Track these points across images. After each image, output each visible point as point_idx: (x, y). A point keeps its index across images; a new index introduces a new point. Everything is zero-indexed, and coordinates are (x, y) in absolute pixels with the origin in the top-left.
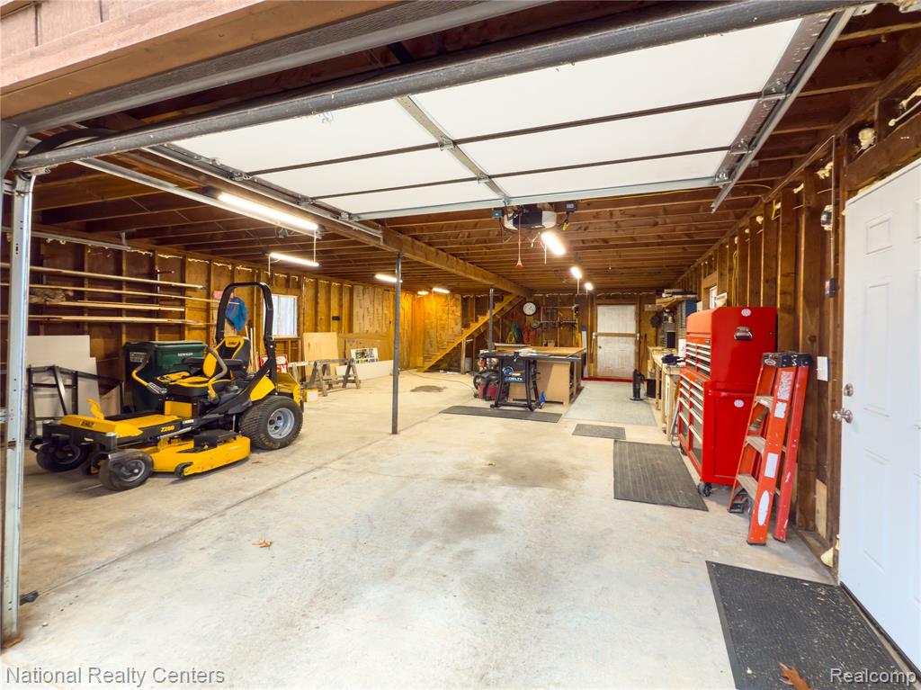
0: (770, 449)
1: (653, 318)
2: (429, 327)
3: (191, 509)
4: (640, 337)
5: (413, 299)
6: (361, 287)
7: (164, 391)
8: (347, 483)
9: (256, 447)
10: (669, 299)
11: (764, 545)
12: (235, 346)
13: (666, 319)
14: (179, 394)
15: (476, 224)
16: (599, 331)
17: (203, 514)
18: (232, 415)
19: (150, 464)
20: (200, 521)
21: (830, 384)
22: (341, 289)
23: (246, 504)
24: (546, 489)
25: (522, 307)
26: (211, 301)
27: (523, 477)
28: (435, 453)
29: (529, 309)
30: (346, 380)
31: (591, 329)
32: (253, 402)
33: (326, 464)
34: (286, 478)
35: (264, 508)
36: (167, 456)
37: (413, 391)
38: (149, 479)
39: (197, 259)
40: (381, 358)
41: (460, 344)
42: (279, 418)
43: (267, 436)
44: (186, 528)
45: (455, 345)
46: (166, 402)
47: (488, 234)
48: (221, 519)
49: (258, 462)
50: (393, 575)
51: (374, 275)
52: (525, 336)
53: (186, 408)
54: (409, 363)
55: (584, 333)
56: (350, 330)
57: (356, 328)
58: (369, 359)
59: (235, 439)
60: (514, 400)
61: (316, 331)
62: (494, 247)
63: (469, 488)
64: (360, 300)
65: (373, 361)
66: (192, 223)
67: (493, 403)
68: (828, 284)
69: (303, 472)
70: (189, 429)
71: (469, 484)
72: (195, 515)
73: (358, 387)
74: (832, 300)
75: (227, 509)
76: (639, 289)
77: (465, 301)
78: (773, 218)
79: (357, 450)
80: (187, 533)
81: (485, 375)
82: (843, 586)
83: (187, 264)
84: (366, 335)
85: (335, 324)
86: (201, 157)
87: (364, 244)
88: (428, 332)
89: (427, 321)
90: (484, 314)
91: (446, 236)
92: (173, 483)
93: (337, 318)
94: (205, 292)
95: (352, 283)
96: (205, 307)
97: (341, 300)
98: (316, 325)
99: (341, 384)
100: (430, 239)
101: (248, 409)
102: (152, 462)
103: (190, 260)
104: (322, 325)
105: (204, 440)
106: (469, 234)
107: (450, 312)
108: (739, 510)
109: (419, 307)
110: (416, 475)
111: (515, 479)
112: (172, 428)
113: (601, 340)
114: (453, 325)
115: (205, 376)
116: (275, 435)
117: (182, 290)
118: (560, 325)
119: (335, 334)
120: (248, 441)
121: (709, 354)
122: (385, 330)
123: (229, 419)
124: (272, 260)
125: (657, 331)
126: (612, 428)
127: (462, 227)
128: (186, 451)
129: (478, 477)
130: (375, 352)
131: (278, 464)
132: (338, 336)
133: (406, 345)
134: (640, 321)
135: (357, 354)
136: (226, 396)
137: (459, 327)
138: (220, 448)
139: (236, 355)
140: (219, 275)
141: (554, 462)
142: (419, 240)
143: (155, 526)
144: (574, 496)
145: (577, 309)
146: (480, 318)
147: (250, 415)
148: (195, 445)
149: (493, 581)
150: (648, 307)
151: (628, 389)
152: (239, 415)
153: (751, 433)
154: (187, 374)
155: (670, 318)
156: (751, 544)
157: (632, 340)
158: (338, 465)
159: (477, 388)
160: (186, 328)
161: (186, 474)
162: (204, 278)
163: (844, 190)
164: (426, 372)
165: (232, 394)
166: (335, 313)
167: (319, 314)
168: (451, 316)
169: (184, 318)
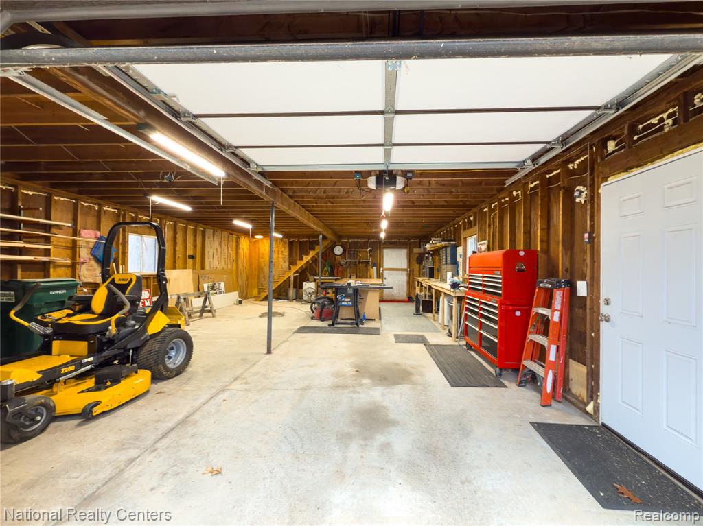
0: (551, 343)
1: (417, 258)
2: (263, 264)
3: (117, 450)
4: (410, 271)
5: (250, 242)
6: (211, 231)
7: (49, 331)
8: (256, 401)
9: (156, 378)
10: (438, 244)
11: (551, 405)
12: (125, 282)
13: (428, 258)
14: (68, 332)
15: (336, 182)
16: (384, 267)
17: (133, 453)
18: (129, 350)
19: (50, 408)
20: (132, 460)
21: (588, 299)
22: (195, 231)
23: (173, 435)
24: (405, 385)
25: (333, 249)
26: (78, 238)
27: (385, 378)
28: (310, 366)
29: (338, 250)
30: (203, 311)
31: (379, 265)
32: (151, 335)
33: (226, 386)
34: (197, 404)
35: (193, 436)
36: (69, 398)
37: (260, 316)
38: (52, 425)
39: (63, 197)
40: (228, 290)
41: (290, 277)
42: (172, 349)
43: (165, 366)
44: (122, 471)
45: (285, 279)
46: (54, 342)
47: (339, 192)
48: (155, 454)
49: (161, 392)
50: (343, 477)
51: (232, 220)
52: (336, 271)
53: (81, 347)
54: (247, 293)
55: (375, 268)
56: (203, 267)
57: (207, 266)
58: (218, 291)
59: (136, 372)
60: (341, 319)
61: (174, 268)
62: (336, 202)
63: (354, 392)
64: (211, 241)
65: (221, 293)
66: (77, 160)
67: (330, 322)
68: (586, 235)
69: (210, 396)
70: (89, 367)
71: (351, 389)
72: (123, 457)
73: (213, 316)
74: (588, 245)
75: (155, 443)
76: (409, 238)
77: (291, 244)
78: (528, 193)
79: (246, 370)
80: (126, 474)
81: (320, 301)
82: (603, 425)
83: (53, 202)
84: (215, 271)
85: (190, 261)
86: (159, 91)
87: (250, 193)
88: (262, 269)
89: (261, 259)
90: (307, 254)
91: (306, 191)
92: (79, 425)
93: (192, 257)
94: (71, 230)
95: (204, 226)
96: (71, 245)
97: (195, 241)
98: (175, 262)
99: (199, 314)
100: (293, 193)
101: (146, 341)
102: (55, 406)
103: (56, 198)
104: (180, 262)
105: (106, 377)
106: (325, 191)
107: (280, 253)
108: (523, 385)
109: (255, 248)
110: (308, 387)
111: (381, 380)
112: (73, 368)
113: (386, 273)
114: (282, 263)
115: (93, 313)
116: (171, 364)
117: (48, 228)
118: (359, 262)
119: (191, 270)
120: (148, 374)
121: (500, 281)
122: (229, 266)
123: (126, 354)
124: (153, 202)
125: (420, 267)
126: (417, 335)
127: (325, 184)
128: (89, 390)
129: (354, 382)
130: (222, 285)
131: (181, 391)
132: (193, 273)
133: (245, 279)
134: (410, 260)
135: (208, 287)
136: (124, 331)
137: (286, 265)
138: (124, 383)
139: (130, 291)
140: (86, 214)
141: (397, 364)
142: (285, 193)
143: (84, 475)
144: (426, 388)
145: (370, 251)
146: (304, 257)
147: (147, 348)
148: (96, 383)
149: (418, 466)
150: (416, 251)
151: (412, 307)
152: (136, 349)
153: (530, 333)
154: (71, 312)
155: (430, 258)
156: (543, 406)
157: (405, 273)
158: (237, 385)
159: (313, 312)
160: (52, 266)
161: (94, 414)
162: (70, 216)
163: (598, 177)
164: (262, 300)
165: (130, 329)
166: (190, 252)
167: (177, 253)
168: (280, 256)
169: (49, 256)
